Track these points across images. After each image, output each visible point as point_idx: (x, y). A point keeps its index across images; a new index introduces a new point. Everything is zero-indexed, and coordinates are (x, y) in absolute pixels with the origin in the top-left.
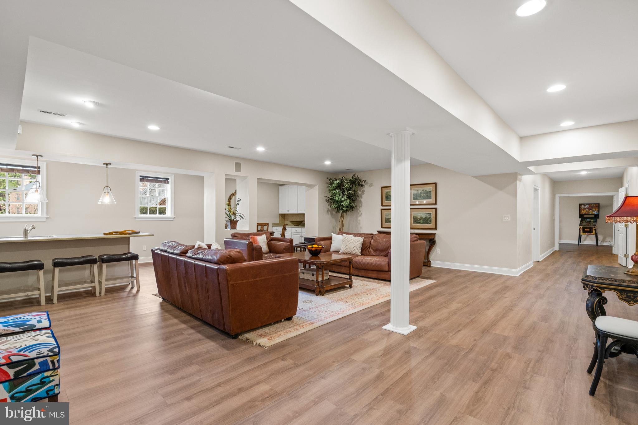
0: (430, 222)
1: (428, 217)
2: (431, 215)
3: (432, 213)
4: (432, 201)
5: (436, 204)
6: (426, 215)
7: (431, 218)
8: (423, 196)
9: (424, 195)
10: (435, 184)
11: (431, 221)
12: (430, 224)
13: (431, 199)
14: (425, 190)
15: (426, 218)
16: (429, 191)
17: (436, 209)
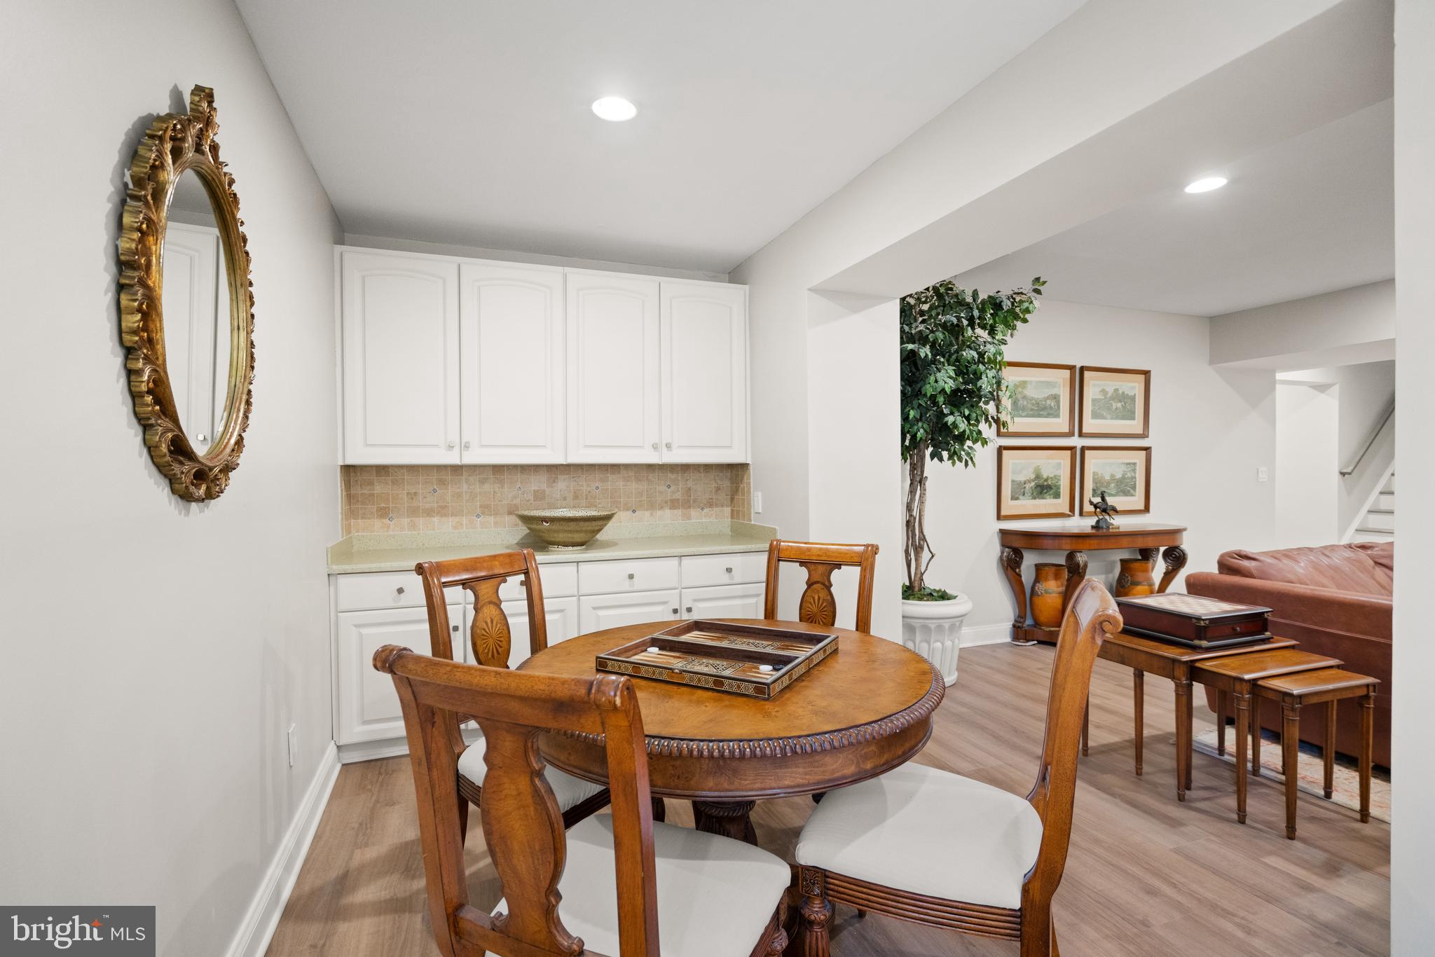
0: (1132, 491)
1: (1126, 475)
2: (1134, 471)
3: (1136, 461)
4: (1135, 426)
5: (1146, 435)
6: (1123, 468)
7: (1135, 478)
8: (1117, 409)
9: (1119, 405)
10: (1146, 373)
11: (1134, 488)
12: (1132, 495)
13: (1134, 419)
14: (1120, 392)
15: (1123, 477)
16: (1131, 394)
17: (1148, 449)
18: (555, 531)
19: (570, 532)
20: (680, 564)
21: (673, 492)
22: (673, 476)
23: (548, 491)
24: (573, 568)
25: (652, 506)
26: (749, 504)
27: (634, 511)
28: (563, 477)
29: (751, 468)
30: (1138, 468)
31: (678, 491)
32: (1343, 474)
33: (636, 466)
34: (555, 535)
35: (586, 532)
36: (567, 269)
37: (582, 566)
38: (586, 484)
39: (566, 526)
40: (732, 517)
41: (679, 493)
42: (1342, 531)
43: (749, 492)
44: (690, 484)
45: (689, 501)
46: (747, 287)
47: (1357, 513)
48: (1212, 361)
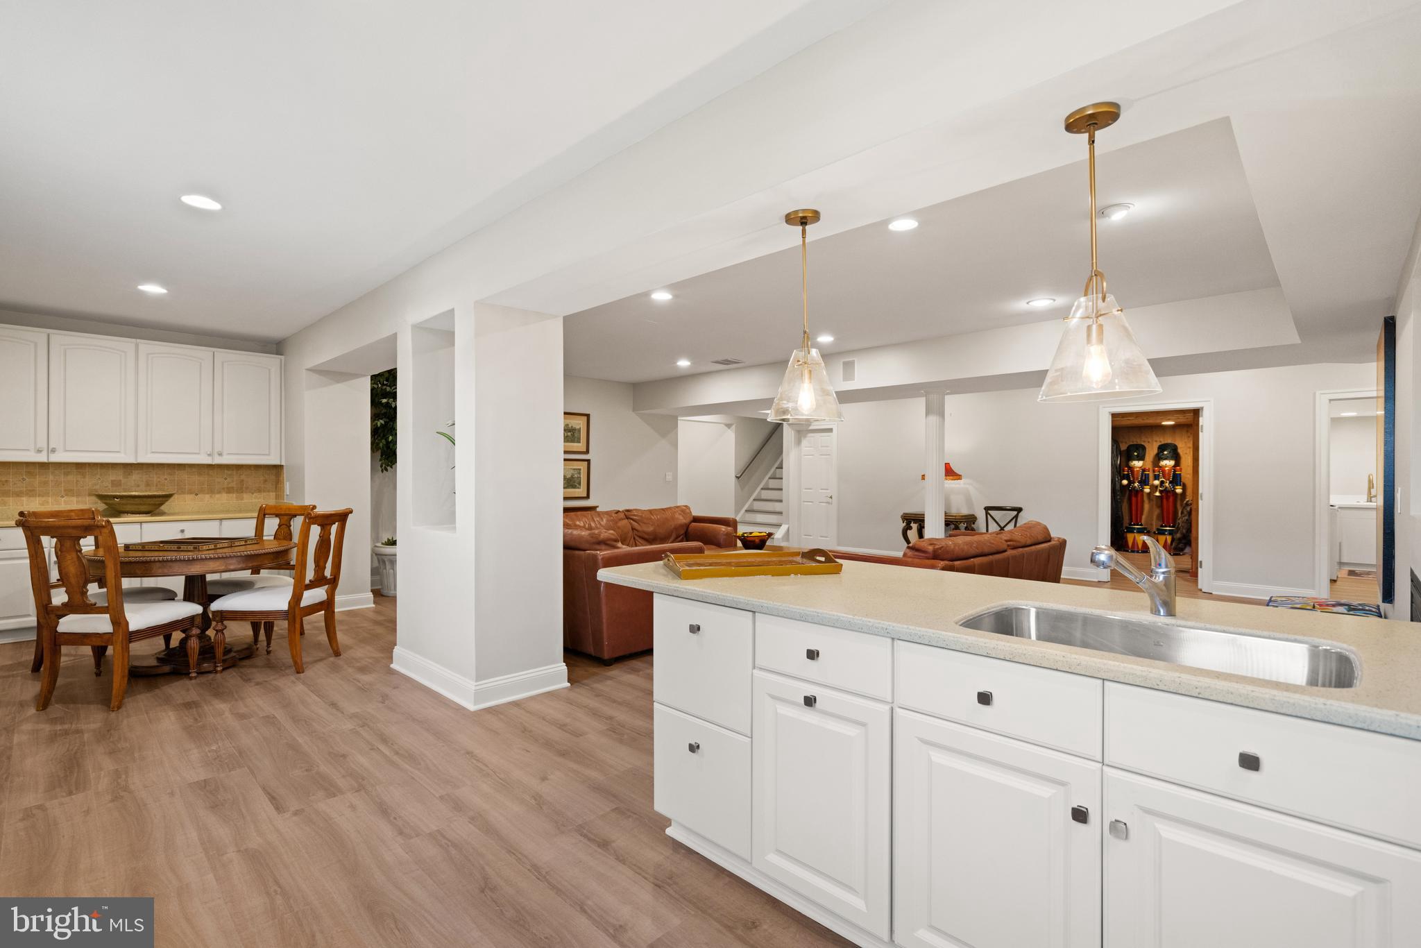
0: (578, 486)
1: (576, 476)
2: (580, 473)
3: (582, 468)
4: (580, 447)
5: (587, 452)
6: (572, 471)
7: (580, 478)
9: (576, 434)
10: (588, 416)
11: (580, 484)
13: (580, 442)
14: (570, 426)
15: (572, 477)
16: (578, 427)
17: (588, 461)
18: (123, 504)
19: (136, 504)
20: (221, 524)
21: (229, 483)
22: (230, 472)
23: (123, 481)
24: (138, 526)
25: (211, 491)
26: (283, 490)
27: (197, 495)
28: (137, 472)
29: (285, 468)
30: (582, 471)
31: (233, 481)
32: (737, 477)
33: (198, 465)
34: (125, 507)
35: (149, 504)
36: (138, 340)
37: (144, 525)
38: (155, 477)
39: (132, 501)
40: (276, 499)
41: (235, 483)
42: (737, 512)
43: (283, 483)
44: (243, 477)
45: (242, 488)
46: (282, 357)
47: (748, 501)
48: (634, 410)
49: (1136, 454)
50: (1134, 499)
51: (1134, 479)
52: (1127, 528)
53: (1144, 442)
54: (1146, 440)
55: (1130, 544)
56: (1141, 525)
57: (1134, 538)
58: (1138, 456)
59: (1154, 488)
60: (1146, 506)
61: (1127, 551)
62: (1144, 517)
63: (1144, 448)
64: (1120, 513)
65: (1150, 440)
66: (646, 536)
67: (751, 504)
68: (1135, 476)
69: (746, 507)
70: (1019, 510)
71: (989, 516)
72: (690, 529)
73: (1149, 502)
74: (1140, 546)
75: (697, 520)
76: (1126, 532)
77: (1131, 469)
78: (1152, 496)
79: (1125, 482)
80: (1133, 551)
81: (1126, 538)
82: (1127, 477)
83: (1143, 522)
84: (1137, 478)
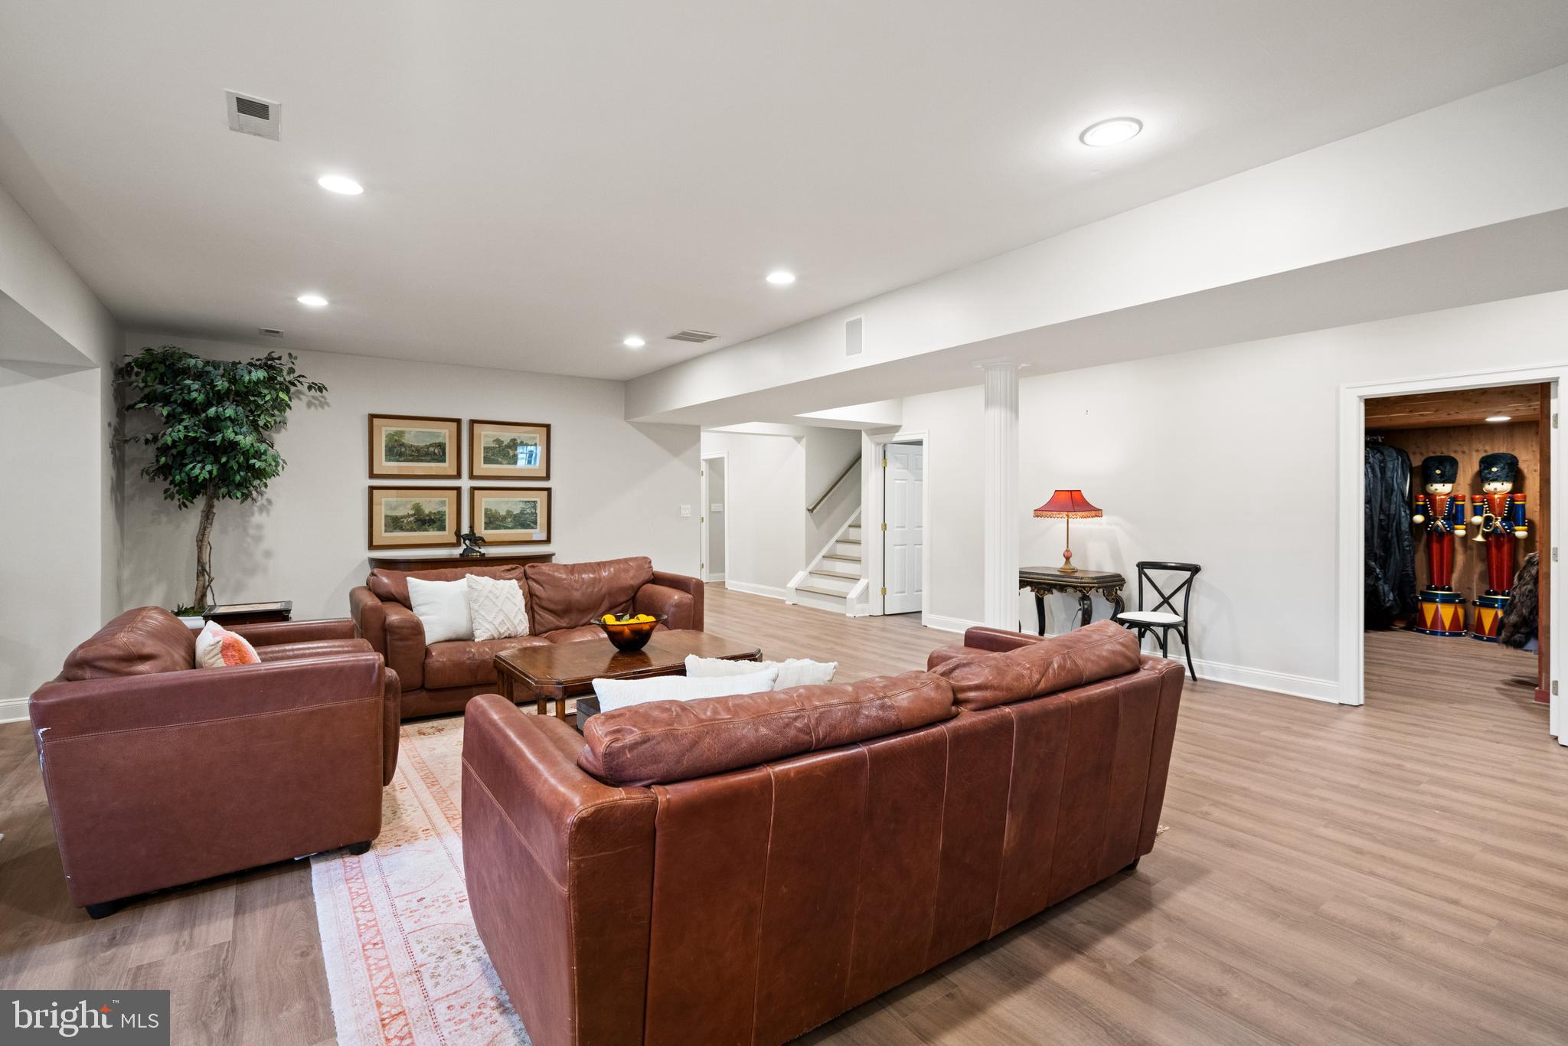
0: (532, 525)
1: (528, 511)
2: (535, 507)
3: (538, 500)
4: (536, 470)
5: (548, 477)
6: (522, 505)
7: (536, 514)
10: (548, 427)
11: (535, 523)
12: (532, 528)
14: (518, 441)
15: (522, 513)
17: (549, 490)
30: (538, 505)
32: (809, 510)
42: (809, 557)
47: (827, 542)
48: (627, 417)
49: (1438, 472)
50: (1435, 547)
51: (1435, 514)
52: (1422, 593)
53: (1455, 452)
54: (1459, 449)
55: (1429, 621)
56: (1450, 589)
57: (1437, 610)
58: (1442, 475)
59: (1473, 529)
60: (1460, 558)
61: (1424, 632)
62: (1455, 576)
63: (1454, 463)
64: (1409, 569)
65: (1466, 449)
66: (552, 607)
67: (833, 548)
68: (1438, 509)
69: (824, 552)
70: (1195, 570)
71: (1144, 578)
72: (640, 593)
73: (1465, 552)
74: (1447, 624)
75: (657, 579)
76: (1422, 600)
77: (1431, 497)
78: (1469, 541)
79: (1419, 519)
80: (1433, 633)
81: (1421, 612)
82: (1423, 511)
83: (1453, 584)
84: (1442, 512)
